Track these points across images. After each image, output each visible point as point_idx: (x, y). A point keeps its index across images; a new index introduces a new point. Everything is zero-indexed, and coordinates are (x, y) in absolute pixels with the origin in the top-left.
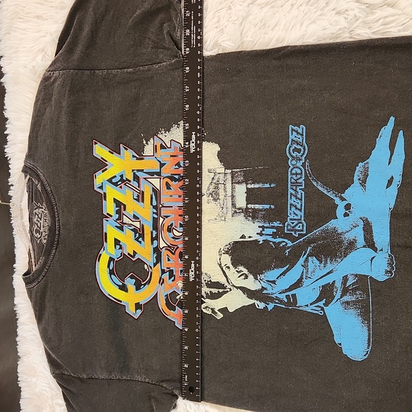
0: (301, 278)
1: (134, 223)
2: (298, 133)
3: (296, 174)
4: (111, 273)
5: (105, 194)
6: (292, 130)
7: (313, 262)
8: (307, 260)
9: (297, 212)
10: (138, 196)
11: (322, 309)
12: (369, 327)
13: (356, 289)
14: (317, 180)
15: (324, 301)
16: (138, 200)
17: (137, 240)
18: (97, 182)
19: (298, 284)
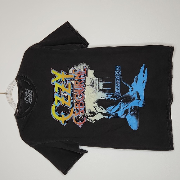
0: (119, 108)
1: (65, 95)
2: (118, 68)
3: (118, 79)
4: (56, 111)
5: (55, 85)
6: (117, 67)
7: (123, 104)
8: (121, 103)
9: (118, 90)
10: (66, 86)
11: (125, 117)
12: (138, 120)
13: (134, 110)
14: (124, 81)
15: (125, 114)
16: (66, 87)
17: (66, 100)
18: (52, 82)
19: (118, 110)
